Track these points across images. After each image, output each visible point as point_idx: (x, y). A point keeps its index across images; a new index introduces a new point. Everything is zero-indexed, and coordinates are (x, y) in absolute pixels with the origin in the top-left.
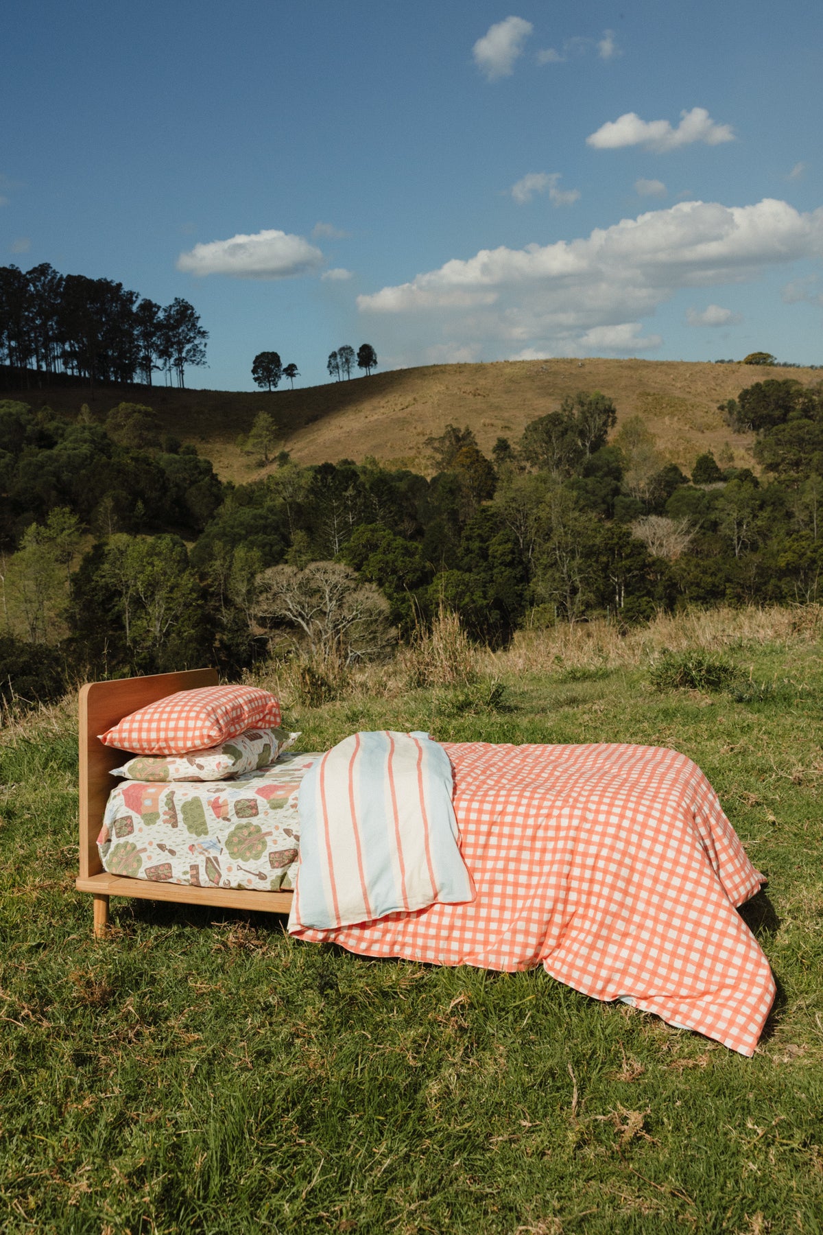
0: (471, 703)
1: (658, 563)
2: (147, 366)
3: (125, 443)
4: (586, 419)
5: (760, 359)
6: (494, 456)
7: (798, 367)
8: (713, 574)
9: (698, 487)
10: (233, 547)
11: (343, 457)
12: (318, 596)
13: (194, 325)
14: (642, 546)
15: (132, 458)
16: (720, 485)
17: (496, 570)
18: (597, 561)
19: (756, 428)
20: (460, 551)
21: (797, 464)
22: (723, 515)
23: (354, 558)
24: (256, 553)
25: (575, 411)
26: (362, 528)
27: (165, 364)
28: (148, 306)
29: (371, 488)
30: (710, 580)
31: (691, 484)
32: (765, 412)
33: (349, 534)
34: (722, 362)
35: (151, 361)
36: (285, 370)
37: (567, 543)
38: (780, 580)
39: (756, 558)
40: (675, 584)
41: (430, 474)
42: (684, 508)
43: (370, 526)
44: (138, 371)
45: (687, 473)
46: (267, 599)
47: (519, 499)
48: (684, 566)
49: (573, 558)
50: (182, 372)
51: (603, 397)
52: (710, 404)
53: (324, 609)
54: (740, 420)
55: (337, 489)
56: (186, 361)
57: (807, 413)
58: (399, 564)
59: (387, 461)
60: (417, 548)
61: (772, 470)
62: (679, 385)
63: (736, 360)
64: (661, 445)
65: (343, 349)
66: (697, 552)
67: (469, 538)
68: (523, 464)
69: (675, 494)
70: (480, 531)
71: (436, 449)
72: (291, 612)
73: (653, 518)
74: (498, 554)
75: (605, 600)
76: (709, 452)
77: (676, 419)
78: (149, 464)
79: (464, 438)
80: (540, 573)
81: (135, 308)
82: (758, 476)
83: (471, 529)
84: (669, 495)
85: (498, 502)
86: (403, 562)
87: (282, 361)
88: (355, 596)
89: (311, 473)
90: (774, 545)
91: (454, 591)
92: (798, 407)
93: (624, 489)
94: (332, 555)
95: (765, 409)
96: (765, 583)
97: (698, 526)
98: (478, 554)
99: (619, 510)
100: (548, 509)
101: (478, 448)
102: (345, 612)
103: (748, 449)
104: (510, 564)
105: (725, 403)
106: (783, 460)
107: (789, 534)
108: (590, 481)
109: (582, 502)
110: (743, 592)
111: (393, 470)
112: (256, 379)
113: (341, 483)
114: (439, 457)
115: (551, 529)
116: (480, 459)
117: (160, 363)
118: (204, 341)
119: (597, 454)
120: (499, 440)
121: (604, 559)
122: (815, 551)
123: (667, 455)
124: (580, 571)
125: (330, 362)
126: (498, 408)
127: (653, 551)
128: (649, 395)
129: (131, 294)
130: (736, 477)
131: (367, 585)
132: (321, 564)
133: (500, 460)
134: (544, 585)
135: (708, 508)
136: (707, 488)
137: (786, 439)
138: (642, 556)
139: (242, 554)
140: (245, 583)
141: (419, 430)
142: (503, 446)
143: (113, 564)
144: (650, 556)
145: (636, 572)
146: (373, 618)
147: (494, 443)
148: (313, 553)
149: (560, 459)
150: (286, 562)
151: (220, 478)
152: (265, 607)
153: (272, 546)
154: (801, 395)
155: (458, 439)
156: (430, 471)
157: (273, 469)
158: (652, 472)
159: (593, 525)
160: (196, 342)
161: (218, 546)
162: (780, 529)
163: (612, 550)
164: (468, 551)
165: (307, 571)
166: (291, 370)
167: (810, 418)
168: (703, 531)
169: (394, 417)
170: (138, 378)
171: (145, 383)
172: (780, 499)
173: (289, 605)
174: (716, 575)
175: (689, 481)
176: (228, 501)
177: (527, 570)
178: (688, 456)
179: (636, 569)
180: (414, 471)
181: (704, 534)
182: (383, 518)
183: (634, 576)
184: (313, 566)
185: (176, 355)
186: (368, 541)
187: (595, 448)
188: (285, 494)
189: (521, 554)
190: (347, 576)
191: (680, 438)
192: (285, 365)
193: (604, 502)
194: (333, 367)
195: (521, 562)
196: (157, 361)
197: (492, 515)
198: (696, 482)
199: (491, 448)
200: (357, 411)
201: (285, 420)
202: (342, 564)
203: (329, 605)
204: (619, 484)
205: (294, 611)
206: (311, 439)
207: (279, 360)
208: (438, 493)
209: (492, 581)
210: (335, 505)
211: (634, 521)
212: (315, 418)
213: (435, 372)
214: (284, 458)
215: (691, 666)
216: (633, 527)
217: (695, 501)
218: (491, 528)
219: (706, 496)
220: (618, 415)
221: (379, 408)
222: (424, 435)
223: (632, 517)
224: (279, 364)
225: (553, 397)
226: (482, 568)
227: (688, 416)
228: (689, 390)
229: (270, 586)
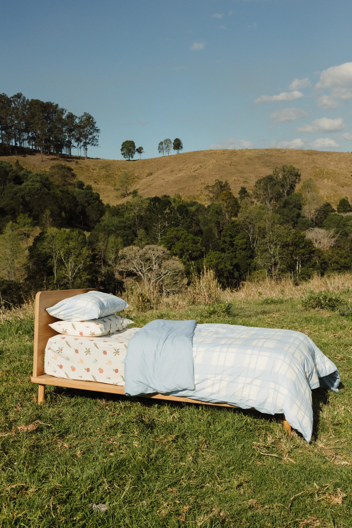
0: (216, 312)
1: (318, 251)
2: (69, 145)
3: (57, 183)
4: (284, 178)
8: (346, 258)
9: (340, 214)
10: (109, 236)
11: (164, 194)
12: (149, 262)
13: (93, 126)
14: (310, 243)
15: (61, 191)
16: (351, 214)
17: (238, 252)
18: (288, 249)
20: (220, 242)
22: (351, 229)
23: (168, 243)
24: (120, 240)
25: (280, 175)
26: (172, 229)
27: (78, 145)
28: (71, 117)
29: (177, 209)
30: (344, 261)
31: (336, 213)
33: (166, 232)
35: (71, 143)
36: (137, 150)
37: (273, 240)
40: (326, 262)
41: (207, 204)
42: (332, 225)
43: (176, 228)
44: (65, 148)
45: (335, 208)
46: (124, 262)
47: (250, 217)
48: (331, 253)
49: (276, 247)
50: (86, 149)
51: (294, 168)
52: (348, 173)
53: (152, 268)
55: (160, 209)
56: (89, 144)
58: (190, 247)
59: (186, 197)
60: (199, 240)
62: (332, 163)
65: (166, 140)
66: (338, 247)
67: (224, 236)
68: (253, 200)
69: (328, 217)
70: (230, 233)
71: (210, 192)
73: (317, 229)
74: (239, 244)
75: (291, 268)
76: (346, 197)
77: (330, 180)
78: (68, 194)
79: (224, 186)
80: (259, 254)
81: (64, 117)
83: (226, 231)
84: (325, 218)
85: (240, 218)
86: (192, 246)
87: (136, 145)
88: (167, 262)
89: (148, 201)
93: (302, 214)
94: (157, 242)
97: (339, 234)
98: (229, 244)
99: (300, 225)
100: (264, 223)
101: (231, 191)
102: (162, 270)
104: (245, 249)
108: (286, 211)
109: (282, 220)
111: (189, 201)
112: (123, 154)
113: (162, 206)
114: (211, 195)
115: (266, 233)
116: (232, 197)
117: (75, 144)
118: (98, 134)
119: (290, 196)
120: (242, 188)
121: (291, 248)
123: (325, 198)
124: (279, 254)
125: (159, 146)
126: (242, 172)
127: (316, 245)
128: (317, 168)
129: (63, 110)
131: (174, 257)
132: (152, 246)
133: (242, 198)
134: (261, 260)
135: (344, 225)
136: (344, 215)
138: (310, 248)
139: (113, 240)
140: (114, 254)
141: (203, 181)
142: (243, 191)
143: (49, 243)
144: (314, 247)
145: (307, 256)
146: (176, 273)
147: (240, 189)
148: (148, 240)
149: (271, 198)
150: (134, 244)
151: (103, 202)
152: (123, 266)
153: (128, 236)
155: (221, 187)
156: (207, 202)
157: (129, 198)
158: (317, 206)
159: (286, 232)
160: (94, 134)
161: (101, 235)
163: (295, 244)
164: (224, 242)
165: (144, 249)
166: (140, 150)
168: (341, 236)
169: (190, 175)
170: (64, 151)
171: (68, 154)
173: (135, 266)
175: (335, 211)
176: (107, 213)
177: (253, 252)
178: (336, 199)
179: (307, 254)
180: (199, 202)
181: (342, 238)
182: (183, 224)
183: (306, 258)
184: (147, 247)
185: (84, 141)
186: (175, 235)
187: (289, 193)
188: (135, 211)
189: (250, 245)
190: (164, 252)
191: (332, 190)
192: (137, 147)
194: (160, 149)
195: (250, 249)
196: (74, 143)
197: (237, 225)
198: (339, 212)
199: (238, 192)
200: (172, 171)
201: (136, 175)
202: (162, 247)
203: (154, 266)
204: (300, 211)
205: (137, 269)
206: (149, 184)
207: (134, 145)
208: (210, 213)
209: (236, 257)
210: (159, 217)
211: (307, 230)
212: (151, 174)
213: (211, 154)
214: (135, 193)
215: (321, 298)
216: (307, 233)
217: (338, 221)
218: (236, 231)
219: (343, 219)
220: (301, 177)
221: (183, 170)
222: (204, 184)
223: (306, 228)
224: (134, 147)
225: (269, 168)
226: (231, 251)
227: (336, 179)
228: (337, 166)
229: (126, 256)
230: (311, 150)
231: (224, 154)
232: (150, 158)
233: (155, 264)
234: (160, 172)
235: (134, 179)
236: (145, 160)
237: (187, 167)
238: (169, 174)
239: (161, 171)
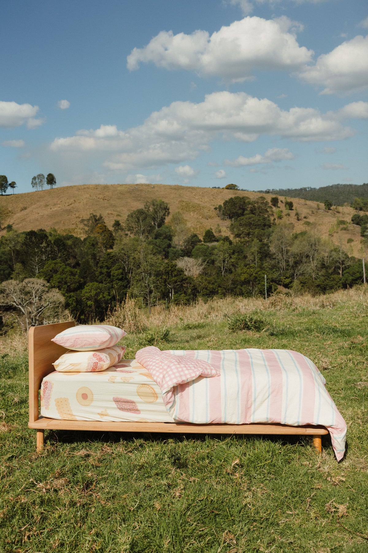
0: (154, 339)
1: (188, 279)
4: (156, 212)
5: (231, 187)
6: (113, 229)
7: (248, 191)
8: (213, 284)
9: (206, 244)
11: (39, 228)
12: (29, 295)
14: (181, 271)
16: (215, 244)
17: (114, 282)
18: (161, 278)
19: (231, 218)
20: (97, 273)
21: (248, 234)
22: (217, 257)
23: (46, 276)
25: (150, 208)
26: (49, 262)
29: (54, 243)
30: (211, 286)
31: (203, 243)
32: (235, 211)
33: (43, 265)
34: (215, 188)
36: (10, 184)
37: (147, 269)
38: (242, 286)
39: (231, 276)
40: (196, 288)
41: (83, 237)
42: (200, 254)
43: (54, 261)
45: (201, 238)
46: (4, 297)
47: (125, 249)
48: (200, 280)
49: (150, 276)
51: (163, 202)
52: (211, 207)
53: (32, 302)
54: (224, 214)
55: (37, 243)
57: (252, 212)
58: (68, 279)
59: (61, 230)
60: (77, 272)
61: (238, 237)
62: (197, 198)
63: (221, 187)
64: (189, 225)
65: (39, 175)
66: (206, 274)
67: (101, 267)
68: (127, 232)
69: (196, 247)
70: (107, 264)
71: (85, 225)
72: (16, 303)
73: (186, 258)
74: (115, 275)
75: (165, 296)
77: (196, 213)
79: (99, 220)
80: (135, 284)
82: (232, 239)
83: (102, 263)
84: (193, 247)
85: (115, 250)
86: (70, 278)
87: (8, 180)
88: (48, 295)
89: (24, 236)
90: (239, 270)
91: (95, 292)
92: (248, 209)
93: (172, 245)
94: (35, 275)
95: (235, 210)
96: (235, 288)
97: (206, 262)
98: (106, 275)
99: (171, 255)
100: (139, 254)
101: (105, 225)
102: (43, 303)
103: (227, 227)
104: (121, 280)
105: (217, 206)
106: (242, 233)
107: (246, 266)
108: (158, 241)
109: (155, 251)
110: (226, 292)
111: (65, 234)
113: (39, 240)
114: (87, 228)
115: (140, 263)
116: (107, 230)
119: (160, 229)
120: (115, 221)
121: (164, 277)
122: (256, 273)
123: (192, 230)
124: (154, 283)
125: (32, 181)
126: (115, 206)
127: (186, 273)
128: (184, 202)
130: (222, 240)
131: (54, 290)
132: (31, 280)
133: (116, 230)
134: (137, 289)
135: (210, 254)
136: (210, 245)
137: (244, 223)
138: (181, 276)
141: (77, 215)
142: (117, 224)
144: (185, 275)
145: (179, 283)
146: (57, 305)
147: (113, 222)
148: (25, 274)
149: (144, 230)
150: (12, 278)
152: (2, 301)
153: (4, 271)
154: (250, 204)
155: (96, 220)
156: (82, 235)
157: (4, 233)
158: (185, 237)
159: (159, 261)
162: (241, 263)
163: (168, 273)
164: (101, 273)
165: (24, 283)
166: (13, 185)
167: (254, 214)
168: (208, 264)
169: (65, 209)
172: (241, 250)
173: (14, 299)
174: (214, 284)
175: (202, 241)
177: (129, 282)
178: (201, 230)
179: (179, 282)
180: (75, 235)
181: (209, 265)
182: (60, 257)
183: (178, 285)
184: (26, 280)
186: (53, 268)
187: (160, 225)
188: (10, 245)
189: (126, 275)
190: (44, 285)
191: (198, 222)
192: (10, 182)
193: (164, 250)
194: (34, 184)
195: (126, 279)
197: (113, 257)
198: (205, 242)
199: (112, 225)
200: (46, 206)
201: (10, 209)
202: (42, 280)
203: (35, 299)
204: (171, 242)
205: (17, 302)
206: (23, 218)
207: (7, 180)
208: (86, 246)
209: (112, 287)
210: (36, 251)
211: (178, 260)
212: (25, 208)
213: (84, 188)
214: (9, 228)
215: (247, 320)
216: (177, 262)
217: (204, 250)
218: (112, 262)
219: (209, 248)
220: (170, 211)
221: (57, 204)
222: (79, 218)
223: (177, 258)
224: (7, 181)
225: (140, 202)
226: (107, 281)
227: (201, 212)
228: (201, 200)
229: (5, 290)
230: (177, 185)
231: (97, 189)
232: (24, 192)
233: (36, 297)
234: (34, 206)
235: (8, 213)
236: (18, 195)
237: (62, 202)
238: (44, 208)
239: (36, 205)
